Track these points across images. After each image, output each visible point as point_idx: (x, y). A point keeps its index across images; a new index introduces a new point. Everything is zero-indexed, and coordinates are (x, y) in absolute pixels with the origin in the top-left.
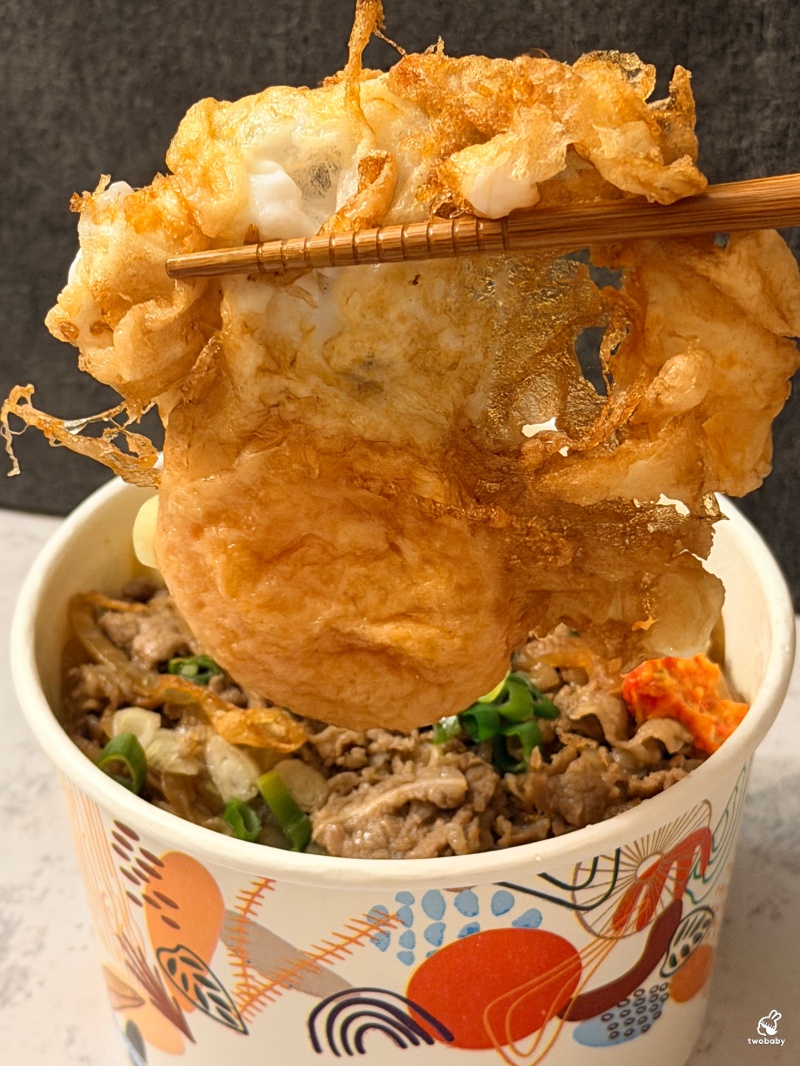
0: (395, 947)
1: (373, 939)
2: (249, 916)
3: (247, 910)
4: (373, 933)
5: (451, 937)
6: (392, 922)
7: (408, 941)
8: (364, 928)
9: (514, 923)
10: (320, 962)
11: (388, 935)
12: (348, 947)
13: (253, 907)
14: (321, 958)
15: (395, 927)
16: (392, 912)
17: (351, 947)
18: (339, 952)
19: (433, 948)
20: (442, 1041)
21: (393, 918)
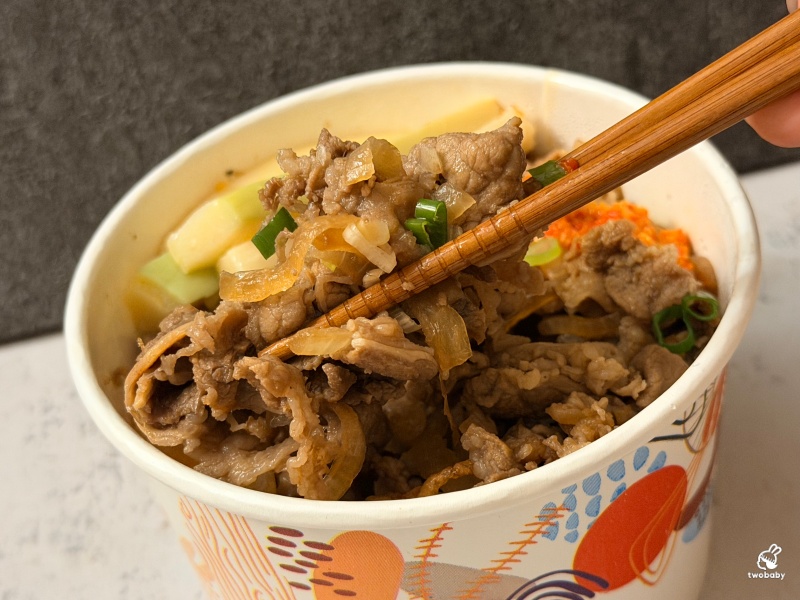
0: (563, 531)
1: (544, 533)
2: (430, 559)
3: (428, 554)
4: (544, 529)
5: (605, 504)
6: (560, 512)
7: (574, 522)
8: (535, 528)
9: (649, 471)
10: (499, 572)
11: (556, 525)
12: (523, 550)
13: (433, 551)
14: (500, 568)
15: (562, 516)
16: (558, 504)
17: (526, 549)
18: (517, 557)
19: (592, 520)
20: (599, 591)
21: (560, 509)
